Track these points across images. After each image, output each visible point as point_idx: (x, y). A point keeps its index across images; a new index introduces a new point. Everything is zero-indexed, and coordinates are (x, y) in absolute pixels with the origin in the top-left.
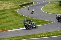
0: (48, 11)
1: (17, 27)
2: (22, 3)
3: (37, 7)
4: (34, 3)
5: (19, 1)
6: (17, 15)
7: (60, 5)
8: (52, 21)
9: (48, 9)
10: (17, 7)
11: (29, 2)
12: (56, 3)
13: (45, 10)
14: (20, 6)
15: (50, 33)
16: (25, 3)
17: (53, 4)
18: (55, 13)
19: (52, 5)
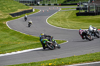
0: (57, 24)
1: (7, 50)
2: (15, 10)
3: (39, 17)
4: (34, 10)
5: (10, 8)
6: (7, 30)
7: (76, 14)
8: (64, 40)
9: (57, 20)
10: (6, 17)
11: (27, 9)
12: (70, 11)
13: (52, 23)
14: (11, 16)
15: (61, 59)
16: (19, 11)
17: (66, 12)
18: (69, 27)
19: (63, 14)
